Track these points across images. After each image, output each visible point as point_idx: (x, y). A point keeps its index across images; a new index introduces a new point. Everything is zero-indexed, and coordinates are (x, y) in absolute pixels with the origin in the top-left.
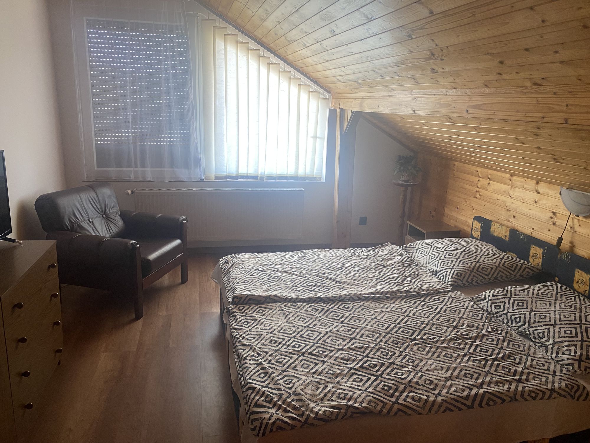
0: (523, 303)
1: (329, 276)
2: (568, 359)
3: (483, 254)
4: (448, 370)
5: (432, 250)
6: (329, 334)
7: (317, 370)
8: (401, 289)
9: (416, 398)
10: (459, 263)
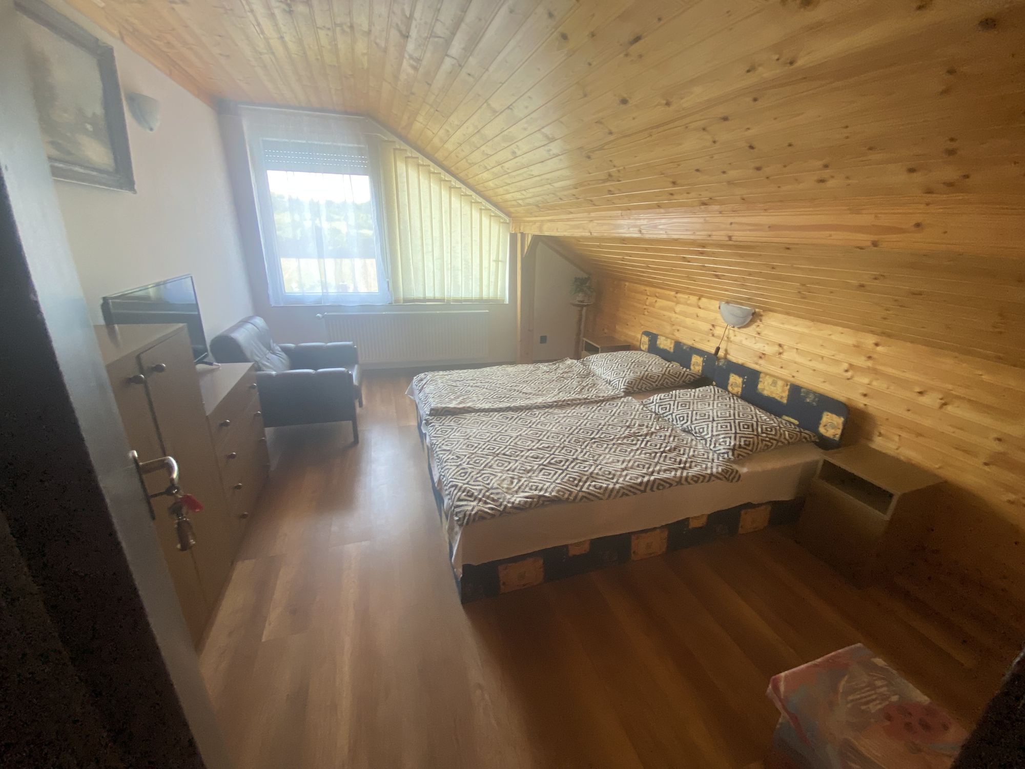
0: (686, 404)
1: (516, 388)
2: (724, 449)
3: (651, 364)
4: (623, 462)
5: (605, 363)
6: (519, 437)
7: (511, 468)
8: (580, 397)
9: (598, 486)
10: (630, 372)
